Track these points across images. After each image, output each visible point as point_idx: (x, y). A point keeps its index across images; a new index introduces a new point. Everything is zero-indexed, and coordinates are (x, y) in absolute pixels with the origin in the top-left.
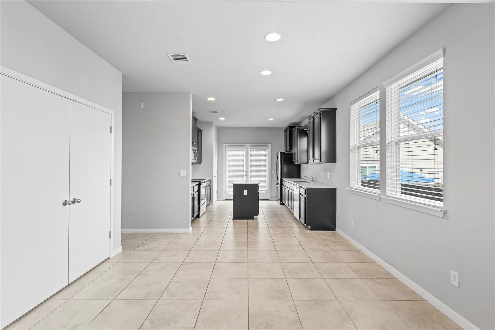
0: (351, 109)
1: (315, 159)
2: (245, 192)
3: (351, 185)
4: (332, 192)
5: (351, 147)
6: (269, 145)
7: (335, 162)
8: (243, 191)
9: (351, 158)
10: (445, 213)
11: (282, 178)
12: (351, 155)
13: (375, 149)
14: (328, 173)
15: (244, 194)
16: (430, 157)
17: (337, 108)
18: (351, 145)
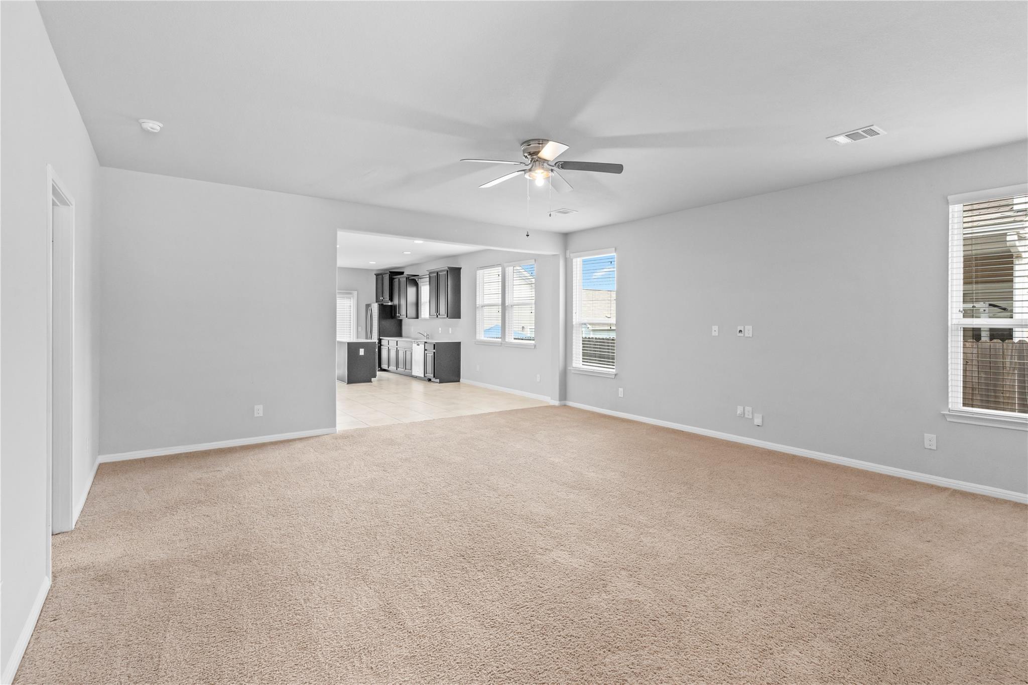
0: (477, 273)
1: (439, 314)
2: (362, 352)
3: (477, 338)
4: (457, 346)
5: (477, 306)
6: (355, 293)
7: (459, 317)
8: (359, 351)
9: (477, 315)
10: (535, 346)
11: (380, 337)
12: (477, 312)
13: (498, 309)
14: (450, 329)
15: (361, 354)
16: (529, 322)
17: (461, 268)
18: (477, 304)
